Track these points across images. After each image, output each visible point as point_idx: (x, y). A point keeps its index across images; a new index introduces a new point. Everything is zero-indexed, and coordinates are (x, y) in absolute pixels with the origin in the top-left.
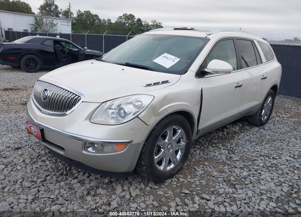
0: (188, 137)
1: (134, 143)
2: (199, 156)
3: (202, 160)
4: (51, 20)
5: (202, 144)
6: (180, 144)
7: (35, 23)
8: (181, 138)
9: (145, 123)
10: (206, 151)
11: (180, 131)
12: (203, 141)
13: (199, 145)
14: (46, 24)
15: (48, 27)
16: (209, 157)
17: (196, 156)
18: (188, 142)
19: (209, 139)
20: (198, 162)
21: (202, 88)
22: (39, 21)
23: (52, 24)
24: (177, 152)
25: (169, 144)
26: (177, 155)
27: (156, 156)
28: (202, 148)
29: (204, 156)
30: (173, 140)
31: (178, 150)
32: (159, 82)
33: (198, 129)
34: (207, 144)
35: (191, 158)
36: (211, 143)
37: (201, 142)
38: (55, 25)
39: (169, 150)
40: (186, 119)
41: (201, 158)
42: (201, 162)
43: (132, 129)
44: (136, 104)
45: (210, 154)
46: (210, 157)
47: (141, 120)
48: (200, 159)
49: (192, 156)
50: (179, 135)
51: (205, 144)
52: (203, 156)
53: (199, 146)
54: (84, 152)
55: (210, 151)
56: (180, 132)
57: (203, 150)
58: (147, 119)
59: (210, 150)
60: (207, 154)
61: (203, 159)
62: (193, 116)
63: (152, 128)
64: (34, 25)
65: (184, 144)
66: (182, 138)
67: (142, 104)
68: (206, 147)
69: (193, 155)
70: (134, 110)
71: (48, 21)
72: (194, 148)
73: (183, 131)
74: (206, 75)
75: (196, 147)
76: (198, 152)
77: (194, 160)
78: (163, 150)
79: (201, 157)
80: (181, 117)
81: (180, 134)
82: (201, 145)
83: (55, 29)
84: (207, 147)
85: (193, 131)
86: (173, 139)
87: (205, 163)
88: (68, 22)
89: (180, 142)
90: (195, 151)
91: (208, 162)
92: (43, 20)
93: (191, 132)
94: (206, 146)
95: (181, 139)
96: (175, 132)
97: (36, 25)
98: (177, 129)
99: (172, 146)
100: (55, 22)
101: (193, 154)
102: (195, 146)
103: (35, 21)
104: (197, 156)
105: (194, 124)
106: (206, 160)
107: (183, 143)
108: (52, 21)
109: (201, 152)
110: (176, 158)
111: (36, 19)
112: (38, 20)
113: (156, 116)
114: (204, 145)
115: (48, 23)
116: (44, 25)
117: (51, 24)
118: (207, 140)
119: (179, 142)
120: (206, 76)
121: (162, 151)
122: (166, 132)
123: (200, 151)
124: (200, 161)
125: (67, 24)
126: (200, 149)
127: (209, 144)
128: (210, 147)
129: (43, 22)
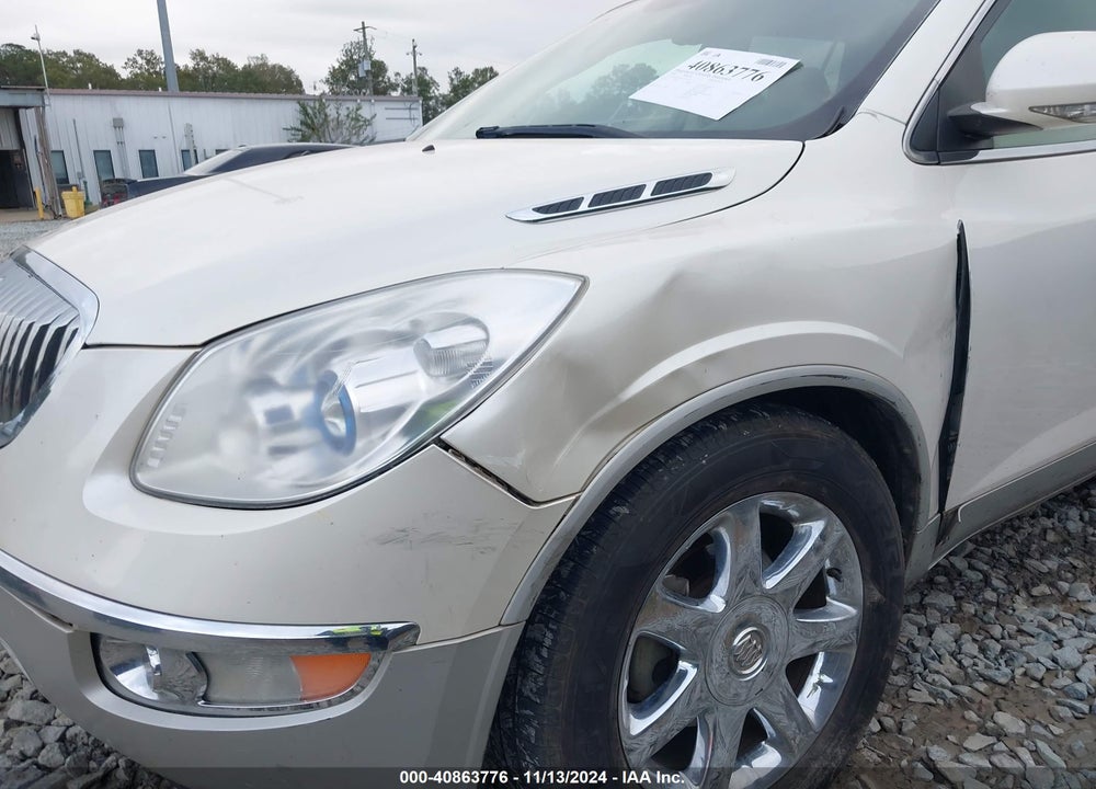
0: (880, 564)
1: (426, 641)
2: (952, 667)
3: (978, 698)
4: (352, 106)
5: (969, 586)
6: (825, 615)
7: (302, 123)
8: (831, 572)
9: (509, 489)
10: (997, 631)
11: (816, 527)
12: (971, 567)
13: (950, 589)
14: (339, 123)
15: (344, 131)
16: (1019, 671)
17: (934, 665)
18: (877, 596)
19: (1010, 550)
20: (950, 707)
21: (962, 228)
22: (315, 114)
23: (357, 119)
24: (798, 671)
25: (741, 626)
26: (798, 687)
27: (641, 712)
28: (970, 608)
29: (987, 667)
30: (769, 596)
31: (812, 659)
32: (639, 189)
33: (949, 506)
34: (996, 582)
35: (899, 680)
36: (1023, 578)
37: (960, 574)
38: (368, 122)
39: (737, 662)
40: (856, 446)
41: (968, 680)
42: (971, 715)
43: (399, 537)
44: (438, 341)
45: (1027, 655)
46: (1025, 674)
47: (474, 464)
48: (965, 690)
49: (906, 668)
50: (815, 560)
51: (987, 581)
52: (981, 667)
53: (952, 599)
54: (100, 698)
55: (1020, 631)
56: (815, 534)
57: (977, 625)
58: (521, 455)
59: (1023, 620)
60: (1003, 651)
61: (982, 686)
62: (908, 420)
63: (575, 519)
64: (298, 130)
65: (852, 611)
66: (835, 573)
67: (487, 341)
68: (992, 604)
69: (918, 657)
70: (420, 386)
71: (343, 112)
72: (922, 608)
73: (839, 530)
74: (985, 143)
75: (933, 606)
76: (944, 635)
77: (921, 695)
78: (692, 672)
79: (966, 674)
80: (821, 434)
81: (816, 549)
82: (962, 594)
83: (368, 136)
84: (998, 605)
85: (908, 521)
86: (770, 583)
87: (1004, 719)
88: (410, 109)
89: (824, 603)
90: (930, 631)
91: (1020, 707)
92: (328, 111)
93: (897, 532)
94: (990, 595)
95: (831, 581)
96: (777, 537)
97: (304, 128)
98: (794, 513)
99: (761, 635)
100: (366, 112)
101: (916, 650)
102: (923, 596)
103: (302, 117)
104: (941, 668)
105: (916, 478)
106: (1005, 694)
107: (841, 611)
108: (357, 110)
109: (966, 636)
110: (794, 710)
111: (304, 111)
112: (310, 111)
113: (603, 426)
114: (981, 590)
115: (342, 118)
116: (332, 125)
117: (352, 119)
118: (994, 560)
119: (813, 598)
120: (982, 155)
121: (684, 674)
122: (709, 538)
123: (955, 628)
124: (964, 702)
125: (406, 114)
126: (954, 615)
127: (1009, 583)
128: (1021, 604)
129: (326, 115)
